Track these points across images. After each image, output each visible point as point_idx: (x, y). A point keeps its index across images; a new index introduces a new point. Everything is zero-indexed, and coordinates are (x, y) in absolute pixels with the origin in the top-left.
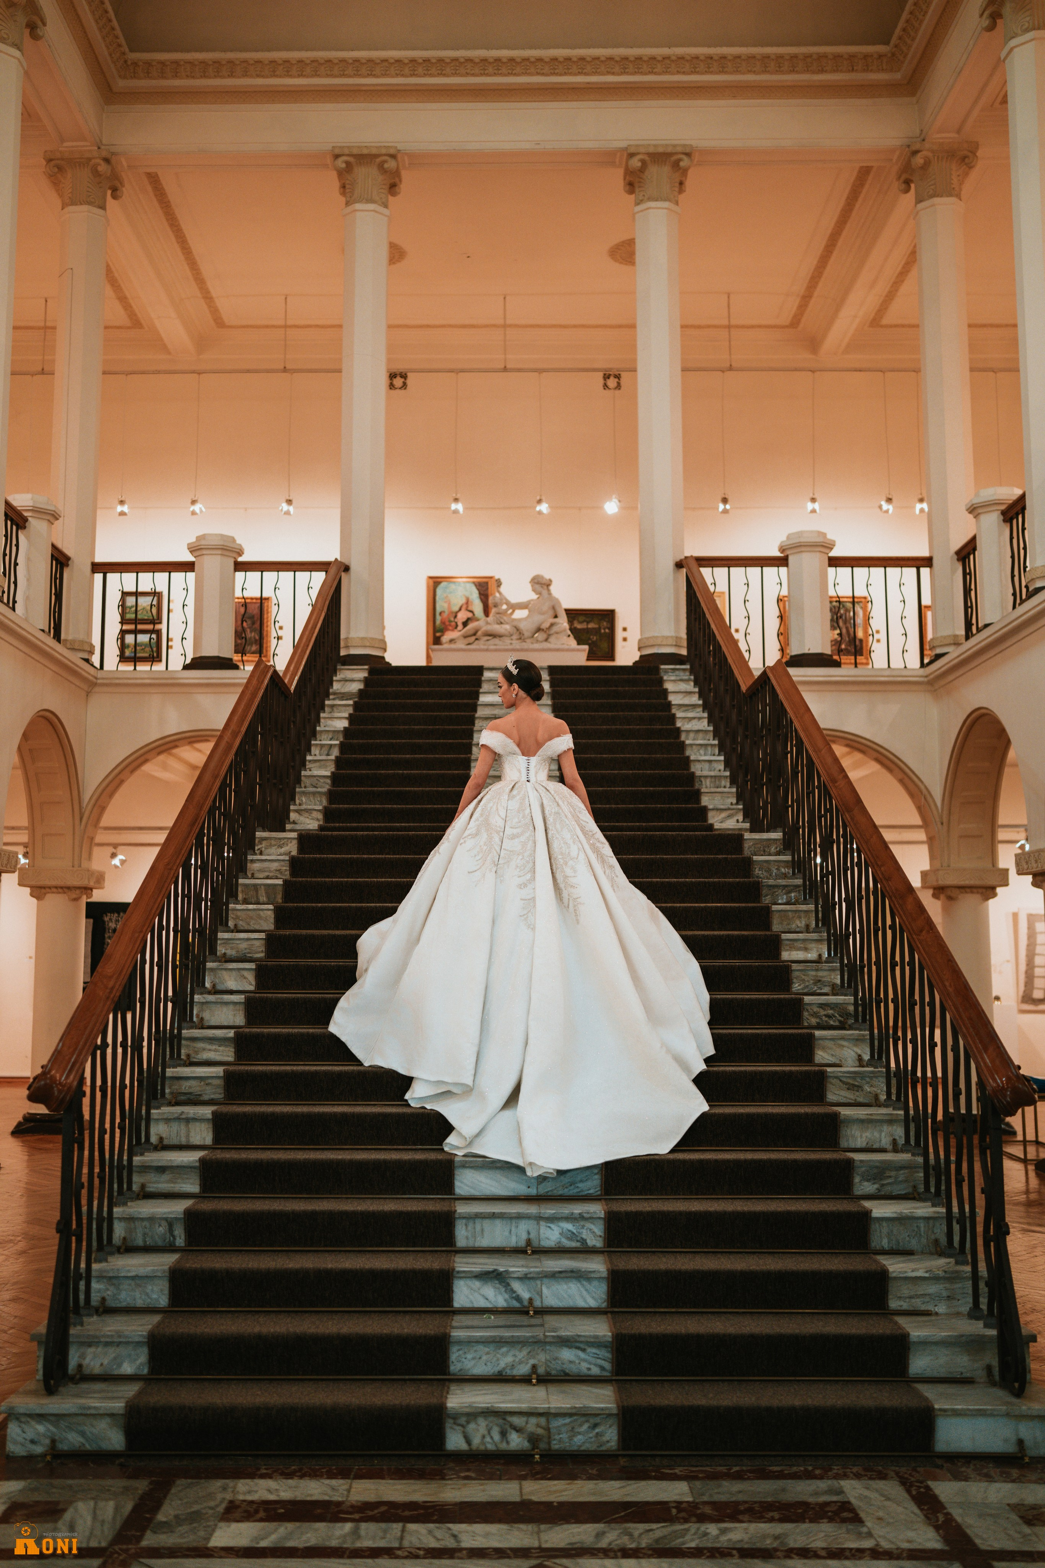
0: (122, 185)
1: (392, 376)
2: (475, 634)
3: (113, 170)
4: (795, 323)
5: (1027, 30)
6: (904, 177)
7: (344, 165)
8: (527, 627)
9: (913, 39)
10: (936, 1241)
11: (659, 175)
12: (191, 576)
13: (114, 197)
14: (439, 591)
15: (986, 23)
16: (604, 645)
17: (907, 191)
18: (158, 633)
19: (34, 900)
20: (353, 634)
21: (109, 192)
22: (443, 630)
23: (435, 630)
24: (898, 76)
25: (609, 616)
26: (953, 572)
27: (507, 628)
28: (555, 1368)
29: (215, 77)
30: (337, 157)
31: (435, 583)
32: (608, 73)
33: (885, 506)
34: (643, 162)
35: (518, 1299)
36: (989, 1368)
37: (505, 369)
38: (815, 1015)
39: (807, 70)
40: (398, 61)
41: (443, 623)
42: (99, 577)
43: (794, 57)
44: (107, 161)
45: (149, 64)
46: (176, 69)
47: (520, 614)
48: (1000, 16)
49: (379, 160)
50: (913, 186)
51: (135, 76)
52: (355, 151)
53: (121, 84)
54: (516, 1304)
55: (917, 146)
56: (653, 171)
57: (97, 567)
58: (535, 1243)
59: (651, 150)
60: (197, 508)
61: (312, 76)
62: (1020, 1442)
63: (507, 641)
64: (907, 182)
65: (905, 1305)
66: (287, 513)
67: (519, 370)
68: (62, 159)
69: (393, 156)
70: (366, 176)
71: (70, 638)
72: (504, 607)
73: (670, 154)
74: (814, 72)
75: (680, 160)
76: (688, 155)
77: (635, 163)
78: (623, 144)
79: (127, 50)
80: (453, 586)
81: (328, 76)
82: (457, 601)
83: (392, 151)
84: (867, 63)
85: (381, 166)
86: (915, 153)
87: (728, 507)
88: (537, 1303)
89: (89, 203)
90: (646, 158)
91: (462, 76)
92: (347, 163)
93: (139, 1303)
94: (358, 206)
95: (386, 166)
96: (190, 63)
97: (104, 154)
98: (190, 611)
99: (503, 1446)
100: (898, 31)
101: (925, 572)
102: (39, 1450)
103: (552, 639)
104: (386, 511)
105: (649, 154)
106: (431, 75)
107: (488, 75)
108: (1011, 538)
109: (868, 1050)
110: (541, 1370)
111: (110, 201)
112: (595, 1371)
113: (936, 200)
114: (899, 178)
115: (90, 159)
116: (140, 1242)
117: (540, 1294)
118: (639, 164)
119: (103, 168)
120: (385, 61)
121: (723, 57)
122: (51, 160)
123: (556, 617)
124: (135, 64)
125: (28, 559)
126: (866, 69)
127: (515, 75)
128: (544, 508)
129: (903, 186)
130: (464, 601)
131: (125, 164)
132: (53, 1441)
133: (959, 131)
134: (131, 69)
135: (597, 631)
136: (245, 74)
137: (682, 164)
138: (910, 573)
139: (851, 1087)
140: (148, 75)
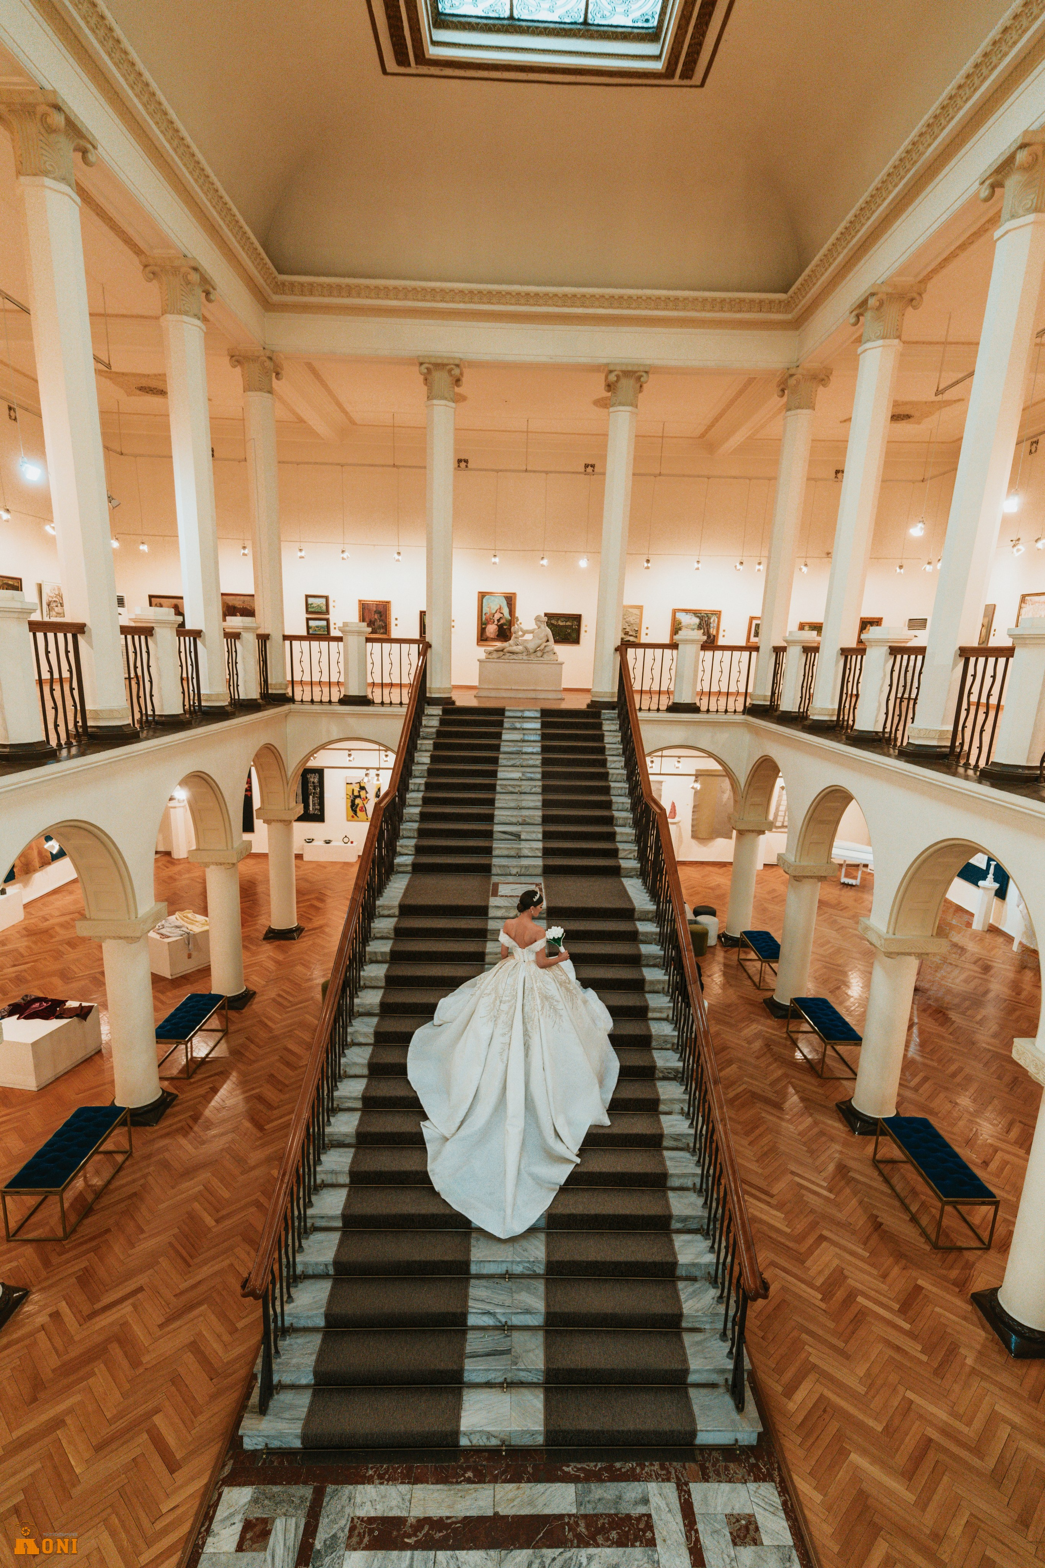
0: (282, 369)
1: (460, 461)
2: (502, 651)
3: (275, 363)
4: (702, 436)
5: (878, 338)
6: (782, 386)
7: (426, 371)
8: (531, 646)
9: (804, 297)
10: (709, 1273)
11: (627, 384)
12: (341, 644)
13: (277, 379)
14: (484, 600)
15: (853, 320)
16: (574, 635)
17: (782, 396)
18: (327, 620)
19: (266, 825)
20: (433, 686)
21: (274, 374)
22: (486, 624)
23: (482, 624)
24: (789, 317)
25: (578, 618)
26: (770, 657)
27: (520, 648)
28: (516, 1379)
29: (338, 296)
30: (421, 364)
31: (482, 595)
32: (601, 307)
33: (739, 567)
34: (618, 377)
35: (500, 1322)
36: (726, 1380)
37: (526, 471)
38: (662, 1072)
39: (730, 310)
40: (461, 291)
41: (486, 619)
42: (287, 643)
43: (723, 300)
44: (270, 358)
45: (292, 284)
46: (311, 289)
47: (529, 637)
48: (862, 315)
49: (448, 367)
50: (786, 392)
51: (284, 293)
52: (433, 360)
53: (276, 298)
54: (498, 1324)
55: (792, 371)
56: (624, 382)
57: (285, 638)
58: (510, 1272)
59: (624, 368)
60: (345, 555)
61: (404, 299)
62: (736, 1440)
63: (520, 657)
64: (783, 390)
65: (690, 1325)
66: (398, 560)
67: (534, 471)
68: (240, 356)
69: (457, 366)
70: (441, 378)
71: (274, 682)
72: (520, 633)
73: (636, 372)
74: (735, 312)
75: (642, 376)
76: (646, 372)
77: (612, 378)
78: (605, 361)
79: (276, 273)
80: (493, 598)
81: (414, 300)
82: (494, 607)
83: (457, 362)
84: (771, 306)
85: (450, 371)
86: (792, 375)
87: (649, 565)
88: (509, 1323)
89: (261, 390)
90: (620, 373)
91: (504, 304)
92: (427, 369)
93: (310, 1325)
94: (435, 402)
95: (453, 372)
96: (321, 285)
97: (268, 354)
98: (341, 665)
99: (488, 1444)
100: (794, 288)
101: (754, 654)
102: (259, 1447)
103: (545, 656)
104: (454, 550)
105: (622, 371)
106: (484, 303)
107: (520, 304)
108: (806, 664)
109: (687, 1106)
110: (509, 1380)
111: (275, 383)
112: (535, 1380)
113: (799, 411)
114: (778, 386)
115: (259, 357)
116: (311, 1273)
117: (511, 1320)
118: (615, 379)
119: (268, 364)
120: (452, 290)
121: (677, 299)
122: (232, 357)
123: (548, 641)
124: (283, 284)
125: (244, 658)
126: (770, 311)
127: (539, 305)
128: (545, 562)
129: (780, 393)
130: (498, 607)
131: (282, 357)
132: (266, 1444)
133: (821, 363)
134: (280, 288)
135: (570, 627)
136: (359, 296)
137: (642, 379)
138: (746, 654)
139: (676, 1140)
140: (292, 293)
